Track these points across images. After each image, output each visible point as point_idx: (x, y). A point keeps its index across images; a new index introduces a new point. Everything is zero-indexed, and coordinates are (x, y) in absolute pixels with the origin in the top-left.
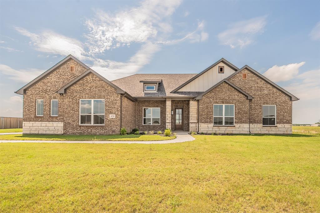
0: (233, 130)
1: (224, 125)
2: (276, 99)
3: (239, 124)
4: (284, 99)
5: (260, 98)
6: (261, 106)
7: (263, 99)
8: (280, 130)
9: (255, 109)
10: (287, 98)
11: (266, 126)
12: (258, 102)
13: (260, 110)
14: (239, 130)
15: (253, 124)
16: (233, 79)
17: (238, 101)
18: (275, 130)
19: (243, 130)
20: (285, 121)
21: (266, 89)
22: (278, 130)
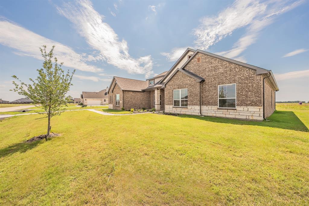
0: (186, 111)
1: (180, 106)
2: (234, 76)
3: (191, 106)
4: (247, 74)
5: (214, 78)
6: (215, 87)
7: (217, 79)
8: (241, 114)
9: (209, 91)
10: (251, 72)
11: (222, 109)
12: (212, 83)
13: (214, 91)
14: (191, 111)
15: (208, 106)
16: (189, 66)
17: (190, 85)
18: (234, 114)
19: (195, 111)
20: (249, 102)
21: (221, 67)
22: (237, 113)
